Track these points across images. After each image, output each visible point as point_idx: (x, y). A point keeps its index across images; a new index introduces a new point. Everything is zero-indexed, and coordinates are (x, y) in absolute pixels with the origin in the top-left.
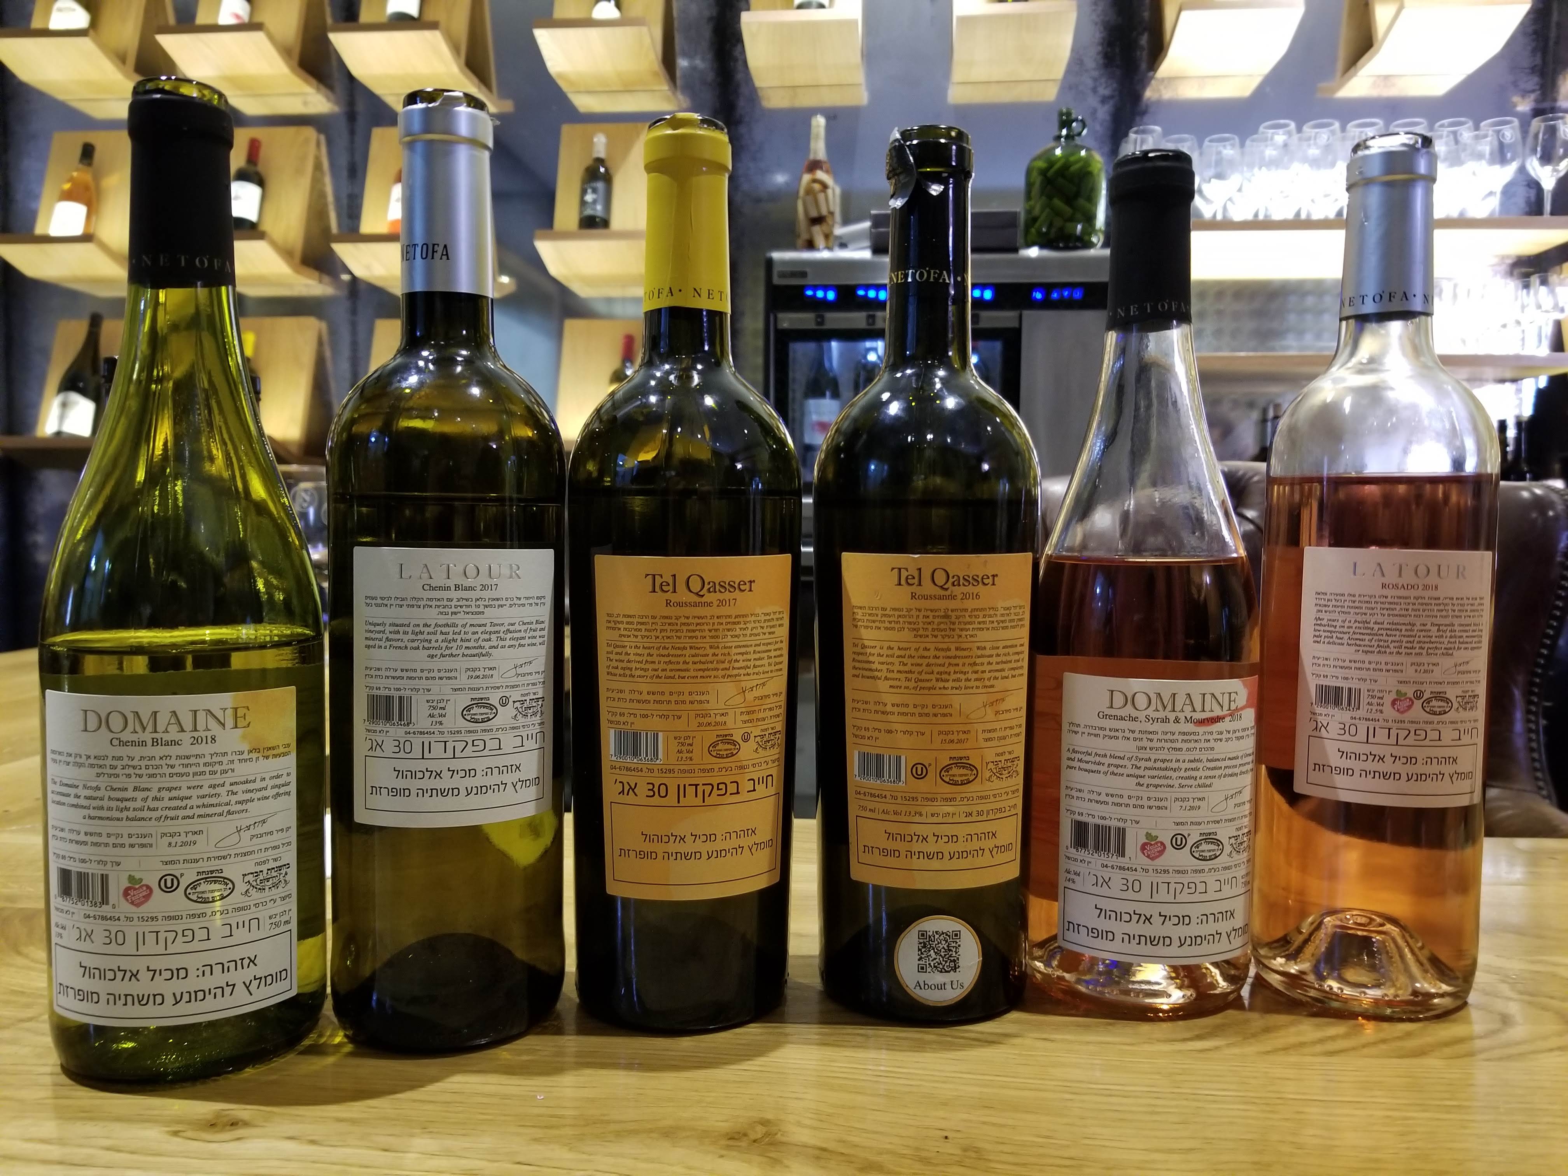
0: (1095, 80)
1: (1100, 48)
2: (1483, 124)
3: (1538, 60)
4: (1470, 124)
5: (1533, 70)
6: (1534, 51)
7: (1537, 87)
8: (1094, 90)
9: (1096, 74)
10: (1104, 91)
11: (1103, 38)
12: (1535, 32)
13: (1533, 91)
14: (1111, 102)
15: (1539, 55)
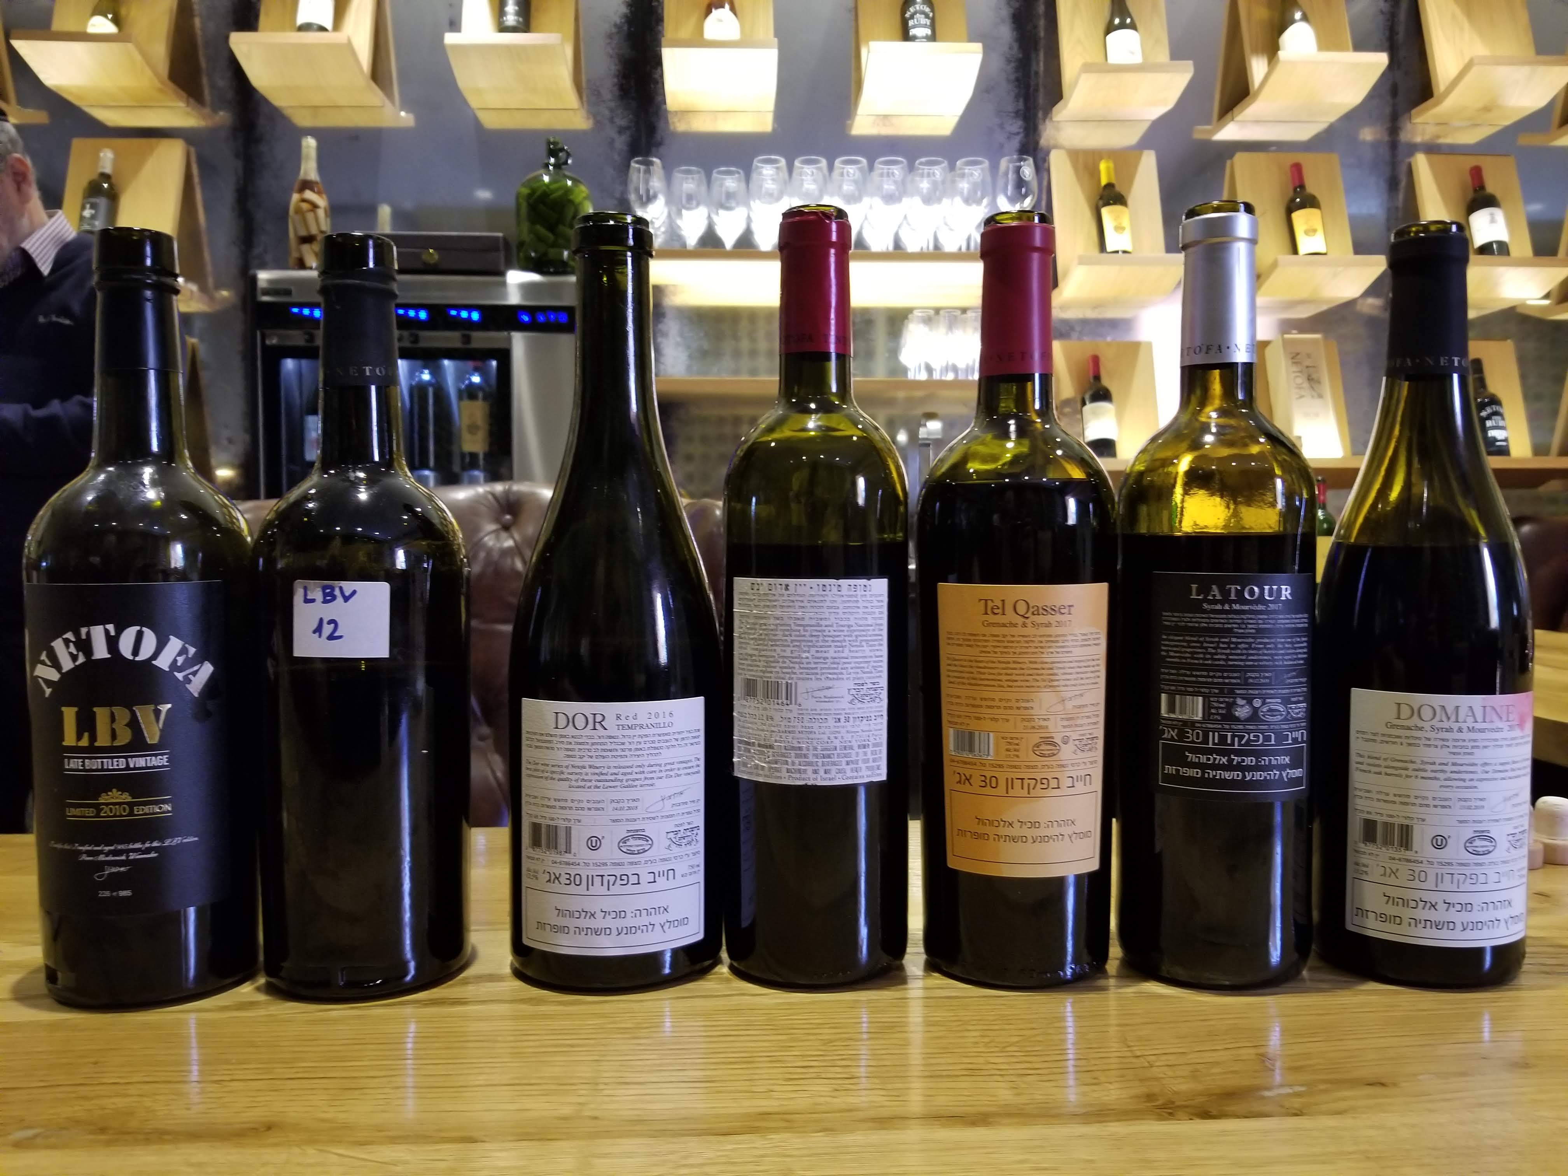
0: (612, 110)
1: (616, 80)
2: (958, 163)
3: (1021, 105)
4: (945, 164)
5: (1017, 113)
6: (1017, 97)
7: (1022, 130)
8: (612, 120)
9: (612, 104)
10: (622, 122)
11: (619, 71)
12: (1017, 80)
13: (1018, 133)
14: (628, 133)
15: (1021, 100)
